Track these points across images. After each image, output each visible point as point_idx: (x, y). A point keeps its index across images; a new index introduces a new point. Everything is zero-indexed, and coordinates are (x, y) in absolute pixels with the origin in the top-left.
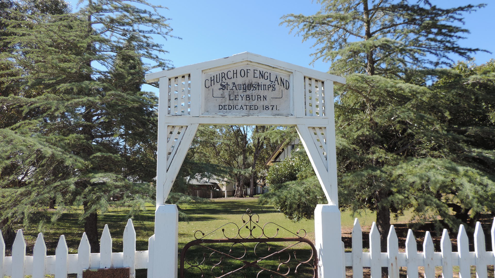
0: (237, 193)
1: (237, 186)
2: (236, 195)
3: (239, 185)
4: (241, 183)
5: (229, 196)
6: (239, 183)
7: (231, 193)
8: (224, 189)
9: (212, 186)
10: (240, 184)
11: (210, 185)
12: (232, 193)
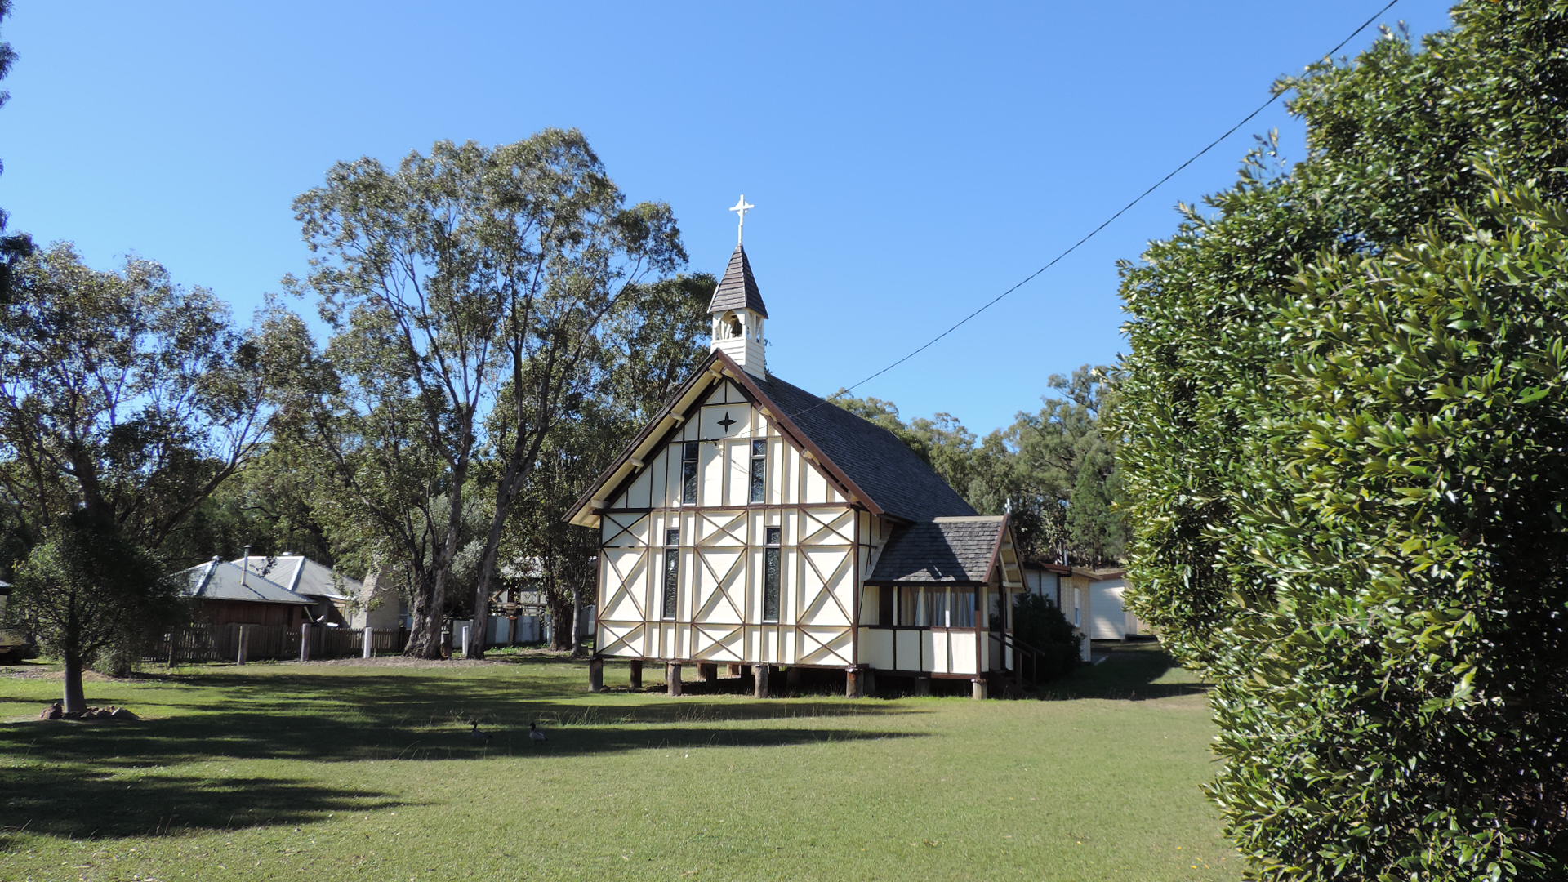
0: (415, 639)
1: (420, 611)
2: (411, 649)
3: (428, 606)
4: (438, 601)
5: (379, 651)
6: (429, 601)
7: (388, 640)
8: (358, 622)
9: (310, 607)
10: (433, 605)
11: (301, 606)
12: (394, 641)
